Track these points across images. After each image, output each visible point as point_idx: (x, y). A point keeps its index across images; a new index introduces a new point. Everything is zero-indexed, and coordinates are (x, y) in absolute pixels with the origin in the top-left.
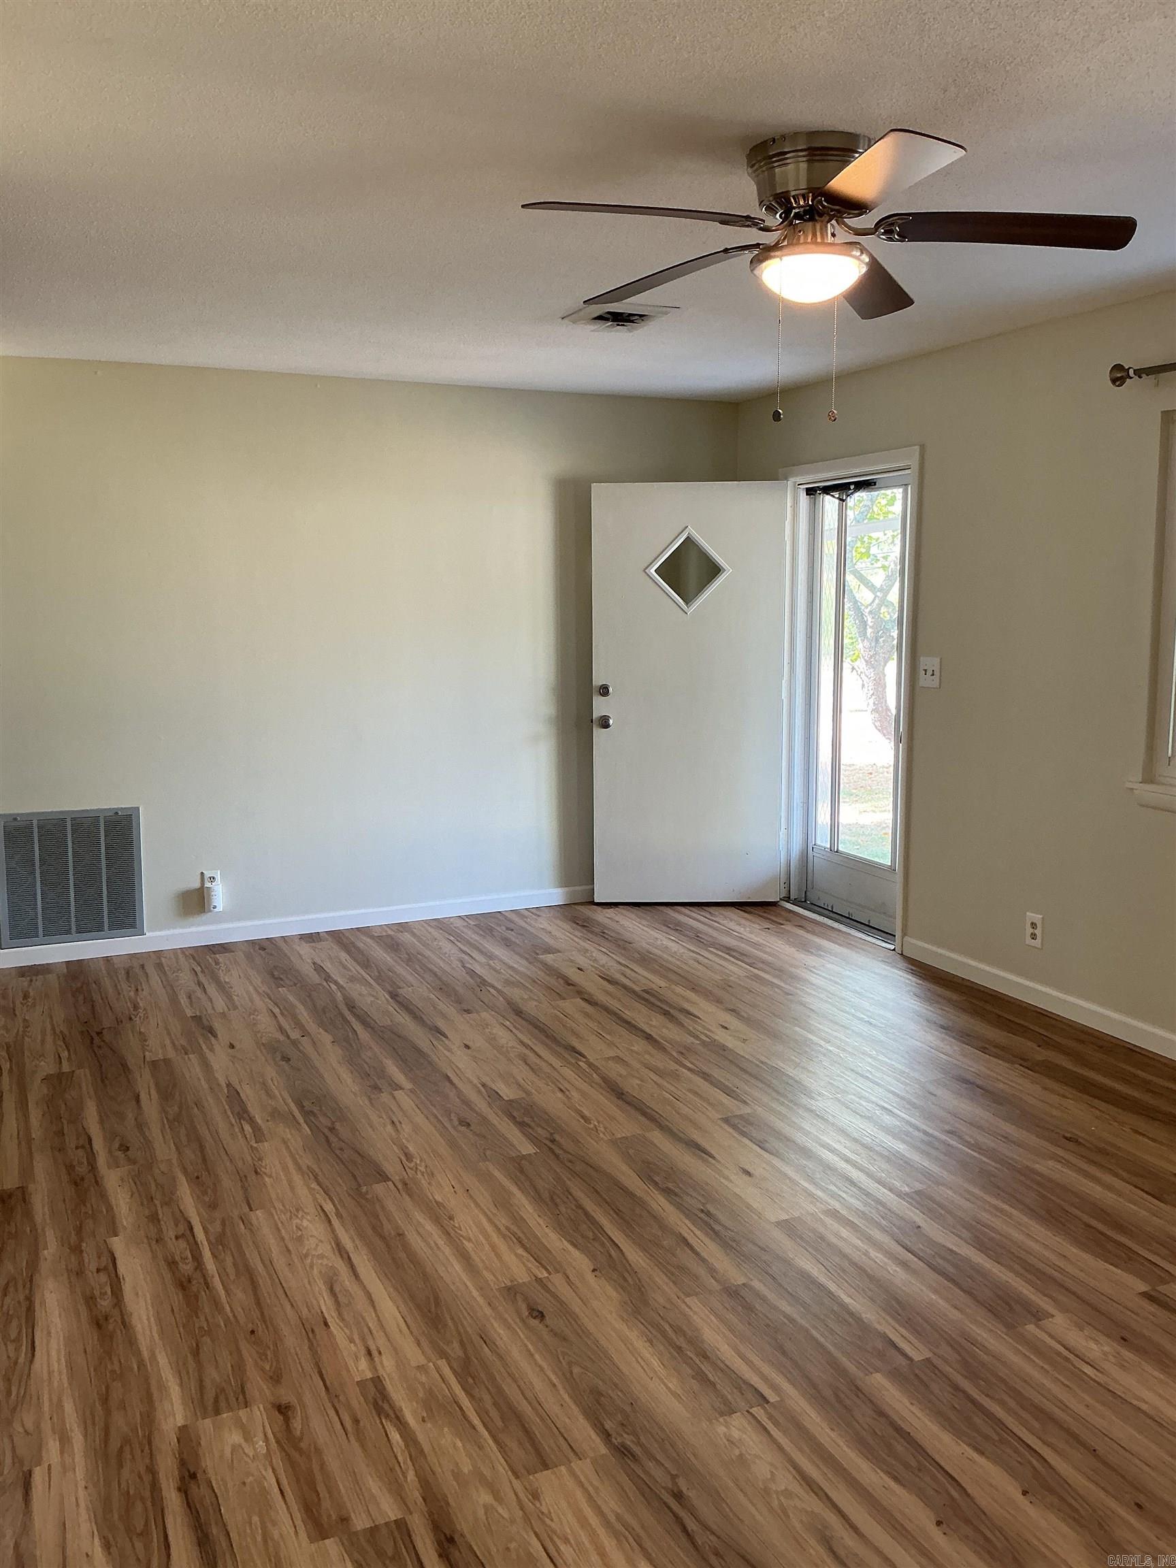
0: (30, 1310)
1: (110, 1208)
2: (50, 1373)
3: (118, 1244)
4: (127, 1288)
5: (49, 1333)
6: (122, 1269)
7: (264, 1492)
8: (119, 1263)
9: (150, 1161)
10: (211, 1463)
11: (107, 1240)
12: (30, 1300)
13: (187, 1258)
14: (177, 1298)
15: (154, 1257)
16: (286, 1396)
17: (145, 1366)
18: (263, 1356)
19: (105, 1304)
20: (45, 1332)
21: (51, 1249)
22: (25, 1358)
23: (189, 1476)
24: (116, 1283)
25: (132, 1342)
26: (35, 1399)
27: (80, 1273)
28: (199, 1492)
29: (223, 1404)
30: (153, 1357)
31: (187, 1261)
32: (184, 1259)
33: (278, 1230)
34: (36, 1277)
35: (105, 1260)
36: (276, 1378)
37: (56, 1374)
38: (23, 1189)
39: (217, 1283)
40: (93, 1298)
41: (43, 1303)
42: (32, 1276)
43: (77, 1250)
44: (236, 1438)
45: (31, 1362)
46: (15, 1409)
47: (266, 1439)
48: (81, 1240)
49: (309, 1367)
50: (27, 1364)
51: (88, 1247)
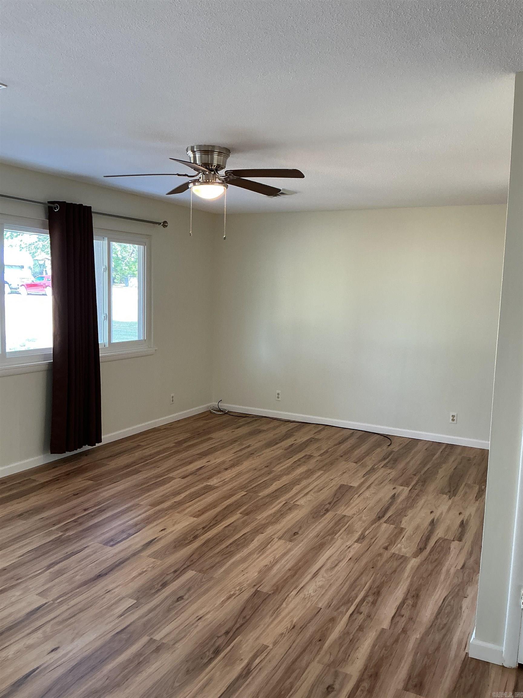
0: (438, 613)
1: (374, 646)
2: (442, 589)
3: (386, 625)
4: (398, 603)
5: (436, 602)
6: (394, 612)
7: (407, 539)
8: (393, 615)
9: (328, 667)
10: (414, 548)
11: (388, 629)
12: (436, 617)
13: (367, 602)
14: (384, 590)
15: (377, 610)
16: (382, 551)
17: (412, 576)
18: (377, 561)
19: (410, 602)
20: (437, 603)
21: (415, 636)
22: (449, 597)
23: (421, 550)
24: (400, 608)
25: (411, 585)
26: (451, 585)
27: (411, 619)
28: (422, 546)
29: (400, 557)
30: (408, 577)
31: (368, 601)
32: (368, 603)
33: (323, 595)
34: (429, 626)
35: (396, 619)
36: (380, 555)
37: (441, 588)
38: (406, 688)
39: (367, 587)
40: (413, 606)
41: (432, 614)
42: (430, 628)
43: (404, 631)
44: (403, 550)
45: (447, 595)
46: (459, 585)
47: (397, 545)
48: (399, 634)
49: (369, 552)
50: (449, 595)
51: (399, 629)
